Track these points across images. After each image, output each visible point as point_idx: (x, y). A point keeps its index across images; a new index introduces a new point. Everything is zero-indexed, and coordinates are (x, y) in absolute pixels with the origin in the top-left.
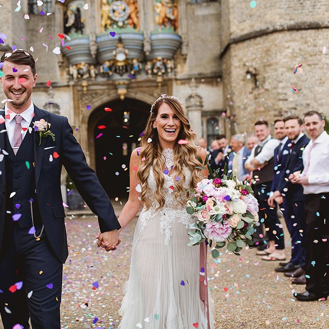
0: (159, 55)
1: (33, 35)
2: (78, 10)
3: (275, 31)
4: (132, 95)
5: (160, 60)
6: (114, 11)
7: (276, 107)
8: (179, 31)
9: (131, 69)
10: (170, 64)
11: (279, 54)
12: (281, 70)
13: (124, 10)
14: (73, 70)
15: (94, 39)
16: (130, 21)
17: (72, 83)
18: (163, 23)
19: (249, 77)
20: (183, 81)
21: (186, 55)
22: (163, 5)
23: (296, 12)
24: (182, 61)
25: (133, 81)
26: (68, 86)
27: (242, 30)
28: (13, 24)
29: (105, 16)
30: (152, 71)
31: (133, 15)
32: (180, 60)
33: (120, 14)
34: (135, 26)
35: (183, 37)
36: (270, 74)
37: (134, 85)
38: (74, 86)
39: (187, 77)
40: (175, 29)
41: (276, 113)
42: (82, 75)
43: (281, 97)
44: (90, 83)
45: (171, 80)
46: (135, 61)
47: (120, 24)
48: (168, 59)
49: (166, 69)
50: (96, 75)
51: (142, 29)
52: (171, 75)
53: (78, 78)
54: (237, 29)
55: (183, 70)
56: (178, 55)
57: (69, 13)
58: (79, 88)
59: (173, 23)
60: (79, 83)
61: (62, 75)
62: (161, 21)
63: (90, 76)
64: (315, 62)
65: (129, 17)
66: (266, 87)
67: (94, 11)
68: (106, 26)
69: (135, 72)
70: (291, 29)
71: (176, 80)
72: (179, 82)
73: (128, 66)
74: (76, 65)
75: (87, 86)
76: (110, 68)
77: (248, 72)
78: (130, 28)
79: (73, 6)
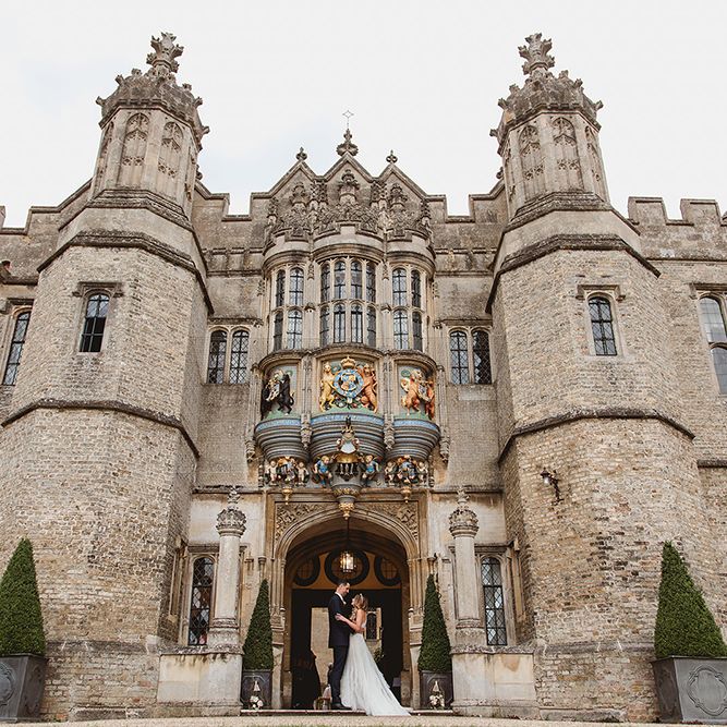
0: (407, 452)
1: (210, 412)
2: (287, 378)
3: (580, 418)
4: (362, 514)
5: (407, 460)
6: (341, 382)
7: (592, 530)
8: (436, 420)
9: (363, 471)
10: (423, 468)
11: (588, 450)
12: (594, 475)
13: (356, 382)
14: (271, 469)
15: (308, 420)
16: (364, 398)
17: (266, 488)
18: (413, 406)
19: (546, 481)
20: (442, 495)
21: (447, 456)
22: (413, 380)
23: (608, 393)
24: (440, 465)
25: (365, 490)
26: (260, 493)
27: (531, 417)
28: (185, 389)
29: (327, 389)
30: (396, 476)
31: (369, 390)
32: (438, 463)
33: (349, 387)
34: (371, 406)
35: (442, 429)
36: (578, 479)
37: (366, 497)
38: (269, 493)
39: (448, 489)
40: (431, 416)
41: (594, 539)
42: (284, 477)
43: (598, 514)
44: (295, 490)
45: (424, 492)
46: (369, 458)
47: (350, 401)
48: (419, 460)
49: (417, 474)
50: (306, 477)
51: (381, 412)
52: (424, 485)
53: (277, 479)
54: (523, 416)
55: (442, 480)
56: (434, 456)
57: (271, 383)
58: (278, 498)
59: (427, 406)
60: (279, 489)
61: (251, 475)
62: (410, 402)
63: (297, 479)
64: (642, 465)
65: (363, 392)
66: (574, 500)
67: (310, 381)
68: (327, 402)
69: (368, 476)
70: (603, 416)
71: (432, 492)
72: (436, 496)
73: (358, 466)
74: (276, 460)
75: (291, 495)
76: (329, 467)
77: (545, 475)
78: (364, 409)
79: (279, 374)
